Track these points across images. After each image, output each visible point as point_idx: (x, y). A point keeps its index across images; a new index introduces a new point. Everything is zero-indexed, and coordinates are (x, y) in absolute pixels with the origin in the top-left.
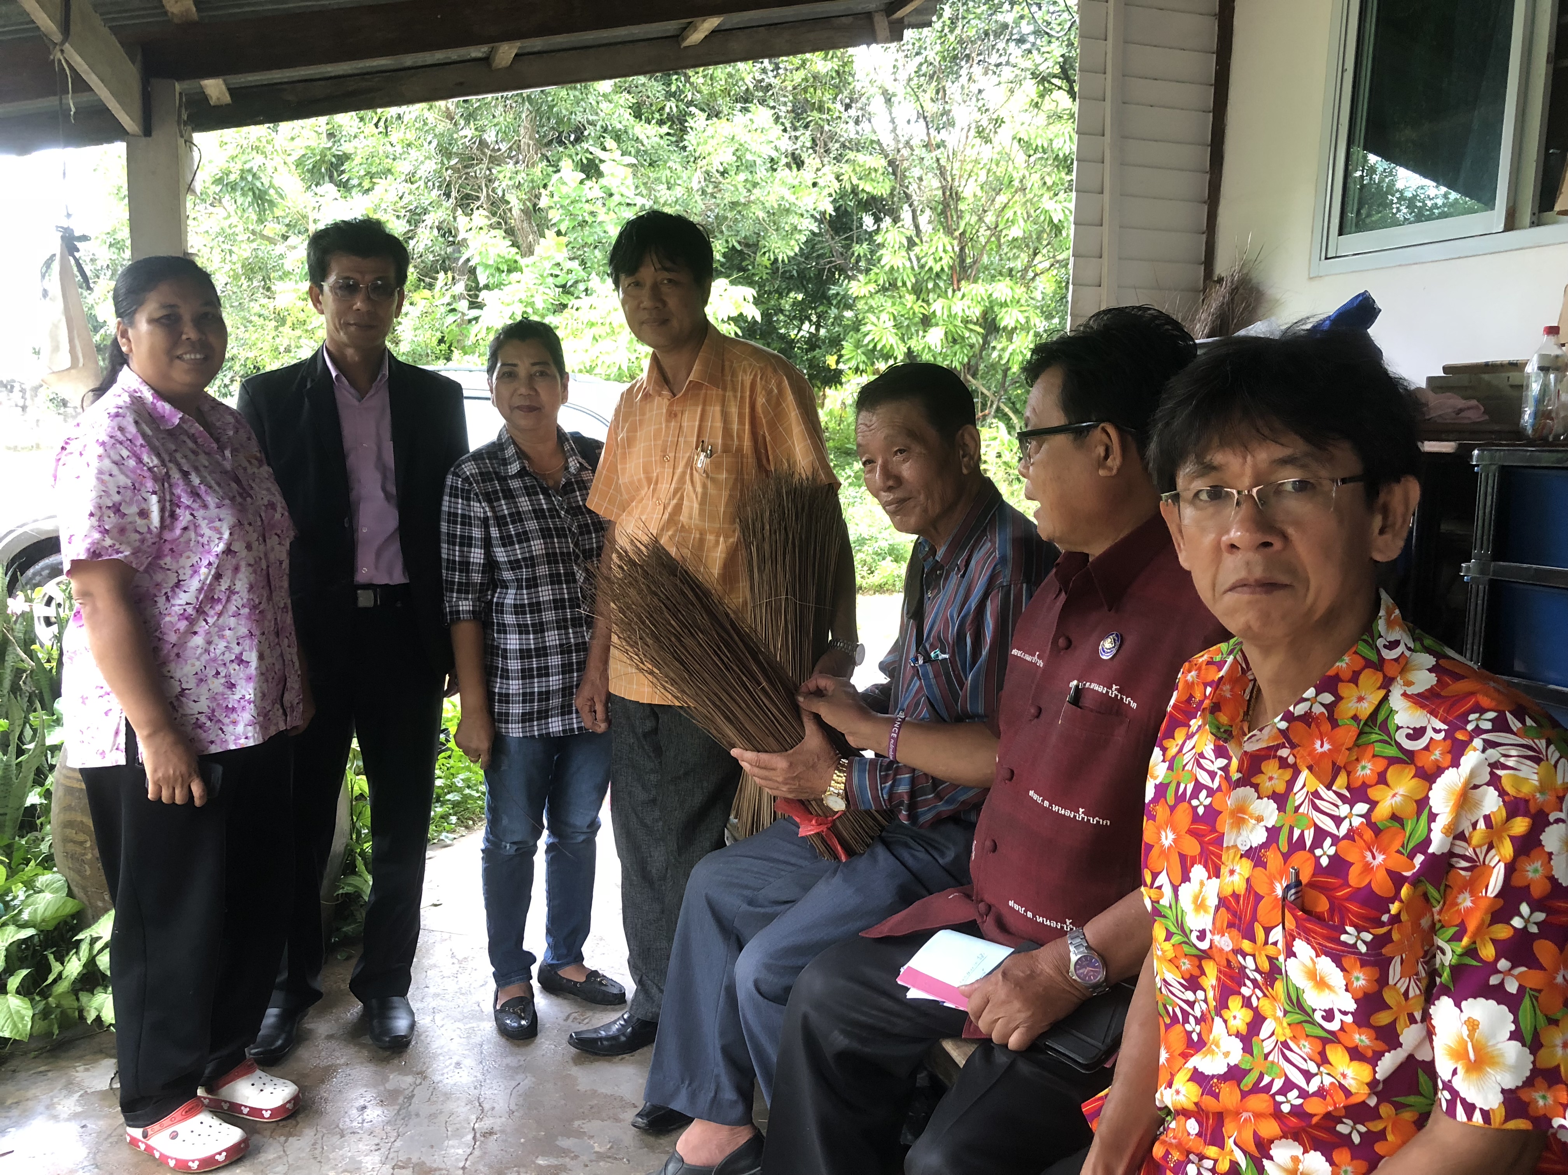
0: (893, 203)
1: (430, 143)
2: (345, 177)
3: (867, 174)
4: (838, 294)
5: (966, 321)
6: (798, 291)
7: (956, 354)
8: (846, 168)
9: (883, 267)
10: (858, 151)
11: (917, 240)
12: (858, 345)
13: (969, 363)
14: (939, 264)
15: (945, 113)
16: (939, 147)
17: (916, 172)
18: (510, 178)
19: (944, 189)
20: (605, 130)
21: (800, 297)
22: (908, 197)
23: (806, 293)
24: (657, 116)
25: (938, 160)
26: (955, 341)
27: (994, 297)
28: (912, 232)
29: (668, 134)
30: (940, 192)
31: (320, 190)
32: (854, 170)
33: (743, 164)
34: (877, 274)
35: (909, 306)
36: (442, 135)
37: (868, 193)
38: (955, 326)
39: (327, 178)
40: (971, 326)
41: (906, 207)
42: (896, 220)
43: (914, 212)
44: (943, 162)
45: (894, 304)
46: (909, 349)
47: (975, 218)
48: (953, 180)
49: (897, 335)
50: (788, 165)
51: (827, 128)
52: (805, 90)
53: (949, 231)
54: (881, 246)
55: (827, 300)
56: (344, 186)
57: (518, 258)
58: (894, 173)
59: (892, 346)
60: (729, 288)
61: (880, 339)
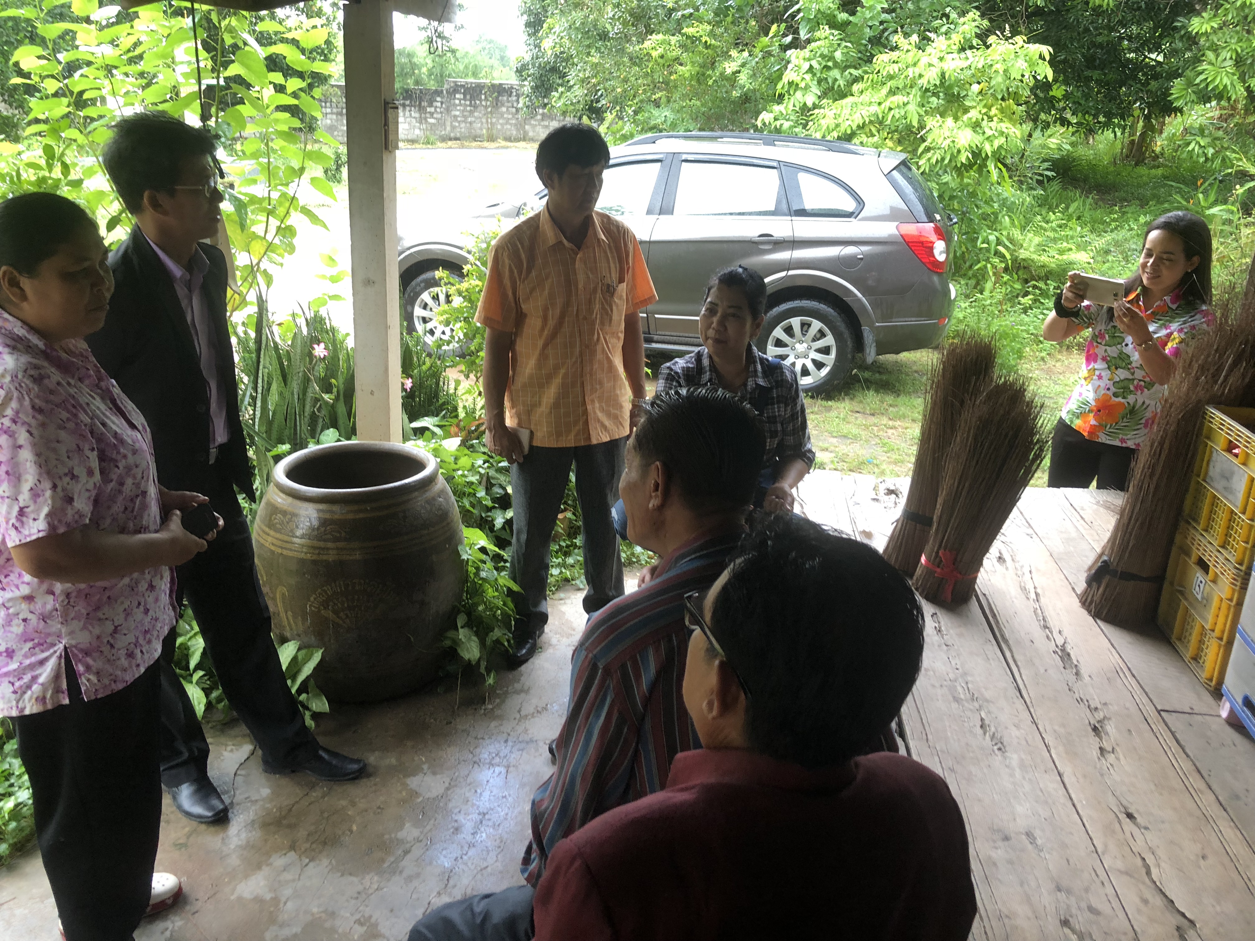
4: (1183, 27)
55: (1173, 32)
59: (1225, 86)
60: (1026, 45)
61: (1213, 80)
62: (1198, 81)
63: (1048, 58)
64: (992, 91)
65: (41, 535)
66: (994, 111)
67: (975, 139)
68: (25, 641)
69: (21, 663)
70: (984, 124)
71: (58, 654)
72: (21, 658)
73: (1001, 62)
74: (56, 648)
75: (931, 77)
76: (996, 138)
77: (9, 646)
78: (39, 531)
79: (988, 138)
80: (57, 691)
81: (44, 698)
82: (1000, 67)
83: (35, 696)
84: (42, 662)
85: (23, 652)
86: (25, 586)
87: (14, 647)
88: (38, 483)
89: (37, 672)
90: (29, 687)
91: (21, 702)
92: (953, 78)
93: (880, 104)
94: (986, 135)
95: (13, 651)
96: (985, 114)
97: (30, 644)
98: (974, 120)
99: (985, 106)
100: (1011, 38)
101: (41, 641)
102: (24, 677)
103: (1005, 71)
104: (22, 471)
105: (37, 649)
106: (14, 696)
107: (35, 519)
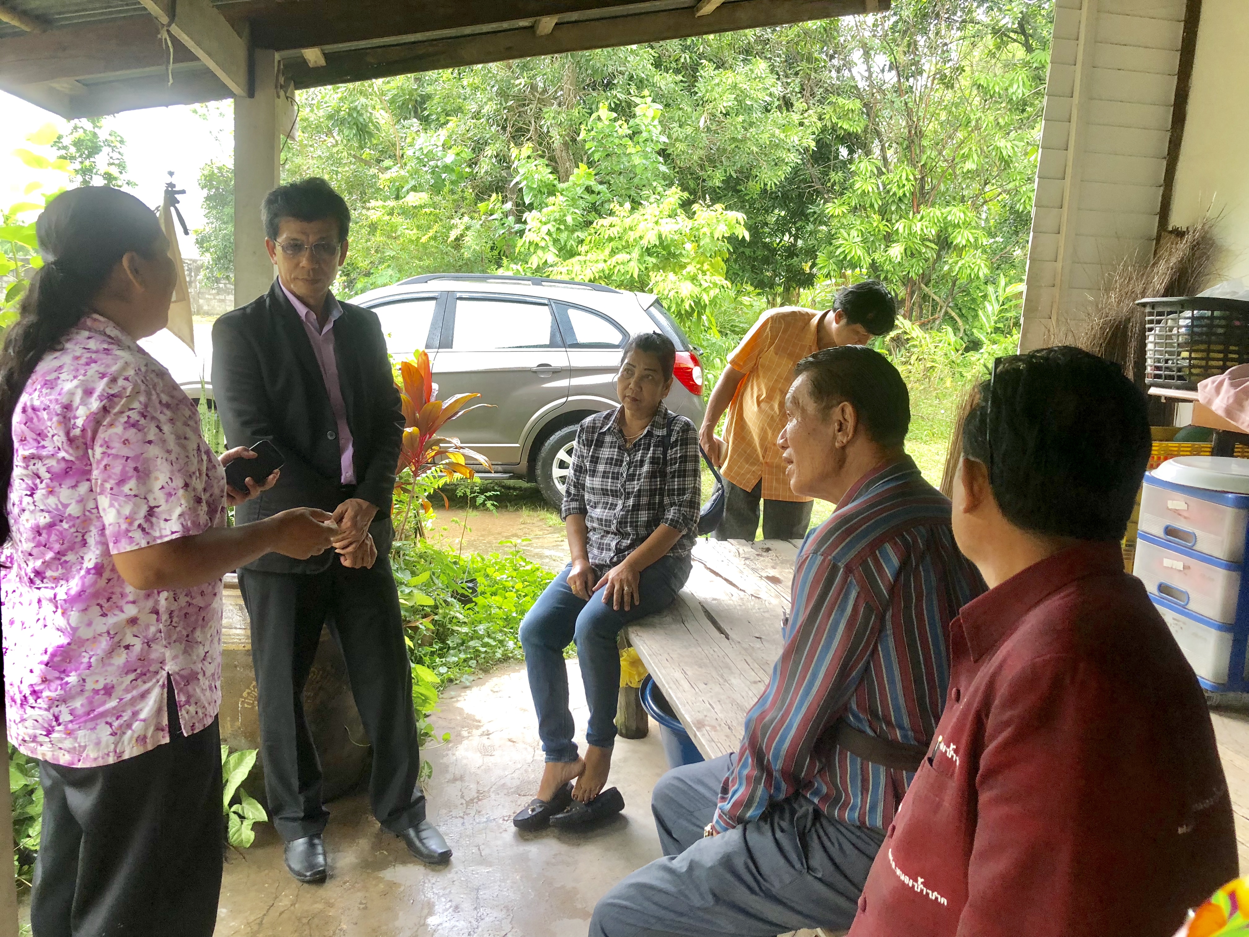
0: (866, 139)
1: (493, 86)
2: (426, 113)
3: (845, 115)
4: (815, 213)
5: (924, 239)
6: (782, 208)
7: (912, 267)
8: (828, 109)
9: (854, 191)
10: (839, 95)
11: (884, 170)
12: (831, 255)
13: (923, 274)
14: (901, 191)
15: (916, 63)
16: (907, 93)
17: (886, 113)
18: (554, 118)
19: (910, 127)
20: (631, 78)
21: (783, 213)
22: (878, 134)
23: (788, 210)
24: (674, 65)
25: (906, 104)
26: (912, 255)
27: (949, 218)
28: (880, 164)
29: (682, 81)
30: (906, 131)
31: (406, 123)
32: (835, 110)
33: (742, 107)
34: (850, 197)
35: (875, 224)
36: (502, 80)
37: (845, 130)
38: (914, 242)
39: (412, 113)
40: (928, 244)
41: (876, 141)
42: (868, 153)
43: (883, 146)
44: (910, 105)
45: (862, 223)
46: (873, 260)
47: (934, 154)
48: (918, 120)
49: (863, 247)
50: (779, 108)
51: (813, 75)
52: (797, 44)
53: (913, 163)
54: (853, 173)
55: (805, 217)
56: (425, 121)
57: (556, 182)
58: (868, 115)
59: (859, 257)
60: (725, 212)
61: (850, 252)
62: (837, 253)
63: (742, 223)
64: (701, 250)
65: (174, 536)
66: (706, 267)
67: (696, 291)
68: (127, 673)
69: (121, 699)
70: (700, 277)
71: (161, 683)
72: (120, 693)
73: (706, 225)
74: (158, 677)
75: (651, 239)
76: (711, 288)
77: (108, 681)
78: (173, 533)
79: (705, 289)
80: (159, 728)
81: (145, 737)
82: (706, 230)
83: (136, 735)
84: (143, 696)
85: (124, 686)
86: (131, 605)
87: (115, 682)
88: (169, 481)
89: (138, 708)
90: (129, 726)
91: (120, 744)
92: (669, 239)
93: (605, 261)
94: (703, 287)
95: (113, 687)
96: (699, 269)
97: (132, 676)
98: (692, 274)
99: (698, 263)
100: (712, 205)
101: (145, 670)
102: (124, 714)
103: (712, 233)
104: (151, 468)
105: (139, 680)
106: (112, 739)
107: (166, 520)
